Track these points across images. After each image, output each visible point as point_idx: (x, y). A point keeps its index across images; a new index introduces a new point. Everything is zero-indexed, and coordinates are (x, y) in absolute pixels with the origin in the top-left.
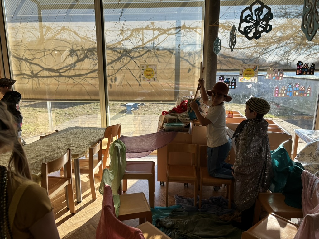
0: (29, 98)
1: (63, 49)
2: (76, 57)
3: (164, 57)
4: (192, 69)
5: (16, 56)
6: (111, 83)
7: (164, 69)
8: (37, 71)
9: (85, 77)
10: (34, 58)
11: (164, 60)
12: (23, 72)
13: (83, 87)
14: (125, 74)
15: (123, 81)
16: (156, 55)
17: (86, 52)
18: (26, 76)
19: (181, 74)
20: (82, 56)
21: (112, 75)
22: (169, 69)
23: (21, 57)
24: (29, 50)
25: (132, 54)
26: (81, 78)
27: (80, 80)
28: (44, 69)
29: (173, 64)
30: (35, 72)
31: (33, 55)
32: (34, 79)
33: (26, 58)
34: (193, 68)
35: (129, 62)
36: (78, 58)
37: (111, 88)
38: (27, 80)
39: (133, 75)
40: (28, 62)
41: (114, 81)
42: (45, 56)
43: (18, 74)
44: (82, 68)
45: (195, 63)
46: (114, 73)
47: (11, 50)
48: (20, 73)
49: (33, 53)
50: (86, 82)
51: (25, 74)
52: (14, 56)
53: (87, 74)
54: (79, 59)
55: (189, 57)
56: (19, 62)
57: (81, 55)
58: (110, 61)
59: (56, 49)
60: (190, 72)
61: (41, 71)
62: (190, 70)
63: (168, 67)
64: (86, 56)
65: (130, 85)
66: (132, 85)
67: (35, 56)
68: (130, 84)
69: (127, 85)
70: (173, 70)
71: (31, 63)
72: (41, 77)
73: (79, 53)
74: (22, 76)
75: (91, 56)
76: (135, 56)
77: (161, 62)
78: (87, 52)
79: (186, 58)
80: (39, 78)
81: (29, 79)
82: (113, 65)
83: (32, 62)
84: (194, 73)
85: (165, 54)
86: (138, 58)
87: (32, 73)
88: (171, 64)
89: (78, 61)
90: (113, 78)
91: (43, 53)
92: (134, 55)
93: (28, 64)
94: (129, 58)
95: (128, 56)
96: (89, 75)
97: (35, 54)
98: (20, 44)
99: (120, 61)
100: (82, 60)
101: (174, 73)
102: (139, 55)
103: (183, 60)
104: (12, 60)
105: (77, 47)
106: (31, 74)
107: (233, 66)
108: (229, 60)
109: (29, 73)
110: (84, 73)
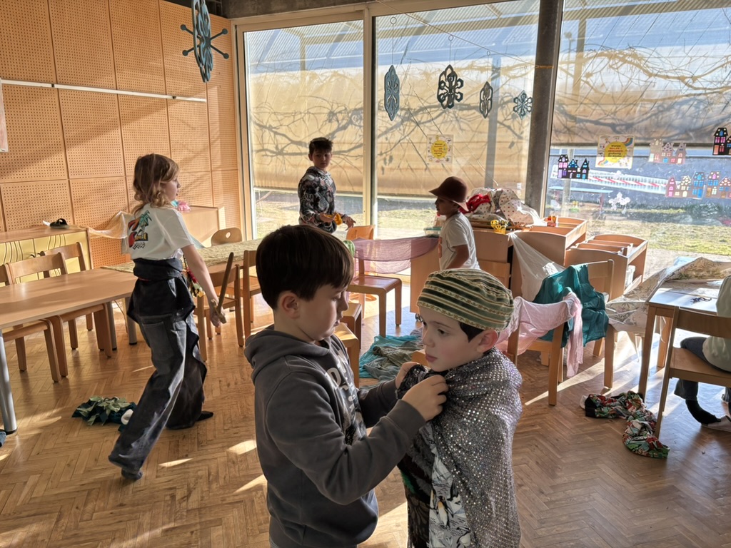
0: (270, 186)
1: (318, 111)
2: (336, 123)
3: (469, 121)
4: (517, 142)
5: (258, 122)
6: (384, 166)
7: (470, 142)
8: (283, 146)
9: (347, 156)
10: (281, 125)
11: (470, 127)
12: (266, 147)
13: (343, 172)
14: (405, 151)
15: (403, 162)
16: (456, 118)
17: (350, 114)
18: (268, 153)
19: (497, 152)
20: (345, 122)
21: (386, 153)
22: (477, 142)
23: (265, 124)
24: (275, 113)
25: (418, 118)
26: (341, 156)
27: (340, 160)
28: (293, 142)
29: (484, 133)
30: (280, 147)
31: (279, 121)
32: (279, 156)
33: (270, 126)
34: (520, 140)
35: (413, 130)
36: (339, 124)
37: (383, 174)
38: (270, 158)
39: (418, 152)
40: (273, 131)
41: (387, 161)
42: (294, 122)
43: (259, 149)
44: (343, 141)
45: (522, 133)
46: (389, 149)
47: (252, 114)
48: (261, 148)
49: (280, 117)
50: (348, 164)
51: (267, 150)
52: (255, 123)
53: (349, 150)
54: (341, 126)
55: (513, 122)
56: (261, 131)
57: (343, 119)
58: (383, 129)
59: (310, 111)
60: (512, 148)
61: (288, 145)
62: (512, 144)
63: (475, 139)
64: (350, 122)
65: (411, 169)
66: (416, 169)
67: (282, 122)
68: (412, 167)
69: (407, 169)
70: (483, 144)
71: (276, 133)
72: (287, 154)
73: (340, 116)
74: (263, 153)
75: (357, 121)
76: (422, 121)
77: (465, 130)
78: (352, 116)
79: (507, 123)
80: (285, 156)
81: (272, 156)
82: (389, 135)
83: (278, 131)
84: (521, 150)
85: (472, 116)
86: (428, 124)
87: (277, 148)
88: (481, 133)
89: (339, 129)
90: (388, 158)
91: (292, 117)
92: (422, 118)
93: (272, 134)
94: (413, 124)
95: (413, 121)
96: (353, 153)
97: (282, 120)
98: (263, 105)
99: (400, 130)
100: (345, 128)
101: (486, 150)
102: (429, 118)
103: (502, 126)
104: (253, 128)
105: (338, 107)
106: (275, 150)
107: (592, 137)
108: (585, 125)
109: (272, 147)
110: (346, 149)
